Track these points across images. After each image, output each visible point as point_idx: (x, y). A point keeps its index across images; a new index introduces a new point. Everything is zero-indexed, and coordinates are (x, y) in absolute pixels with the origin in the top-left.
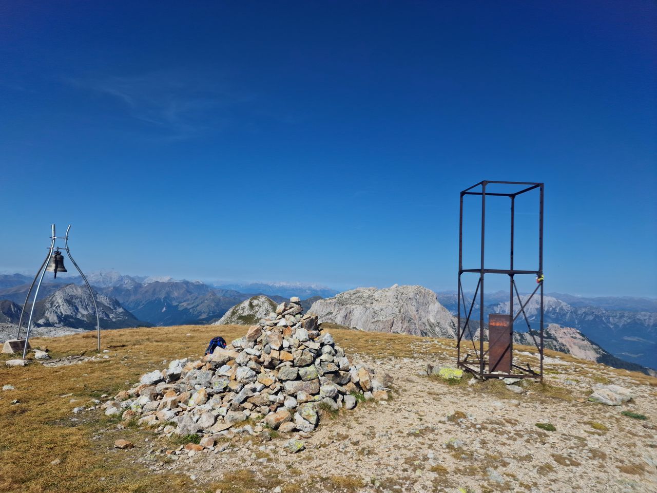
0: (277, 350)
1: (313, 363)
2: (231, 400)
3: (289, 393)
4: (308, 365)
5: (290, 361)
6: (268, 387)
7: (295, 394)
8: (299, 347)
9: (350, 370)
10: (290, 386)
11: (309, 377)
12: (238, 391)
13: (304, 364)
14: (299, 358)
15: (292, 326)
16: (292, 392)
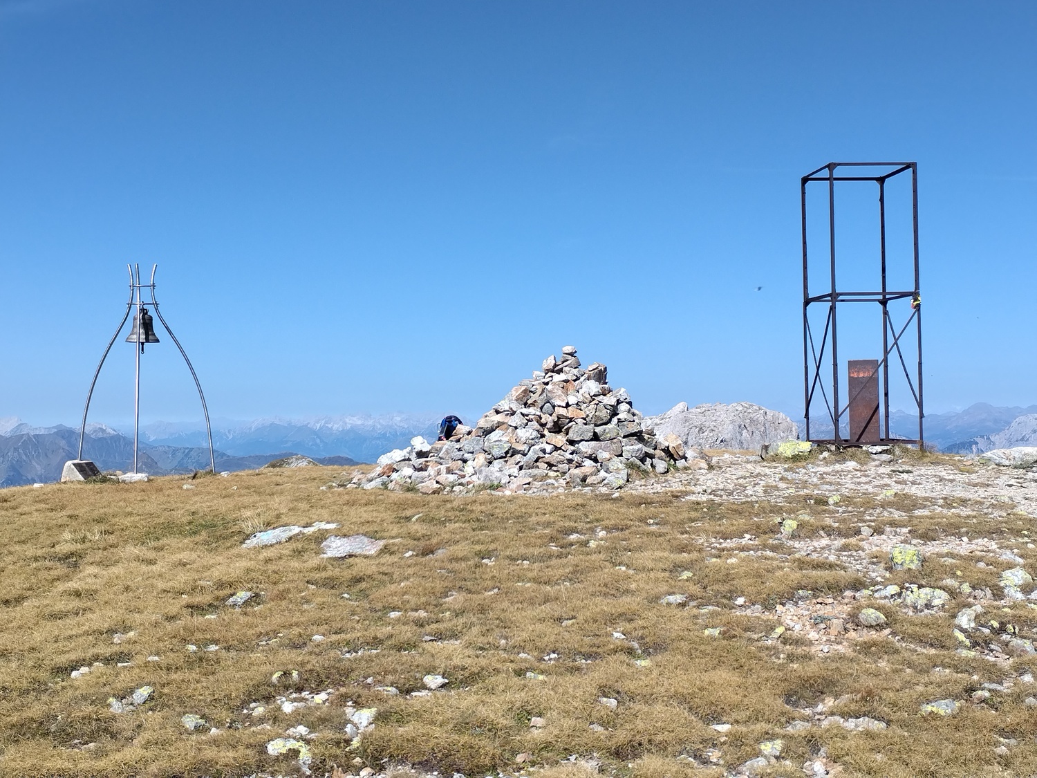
0: (563, 407)
1: (609, 421)
2: (519, 462)
3: (585, 455)
4: (606, 424)
5: (582, 418)
6: (560, 448)
7: (593, 455)
8: (590, 402)
9: (655, 435)
10: (586, 447)
11: (608, 435)
12: (526, 452)
13: (599, 423)
14: (593, 414)
15: (575, 381)
16: (589, 453)
